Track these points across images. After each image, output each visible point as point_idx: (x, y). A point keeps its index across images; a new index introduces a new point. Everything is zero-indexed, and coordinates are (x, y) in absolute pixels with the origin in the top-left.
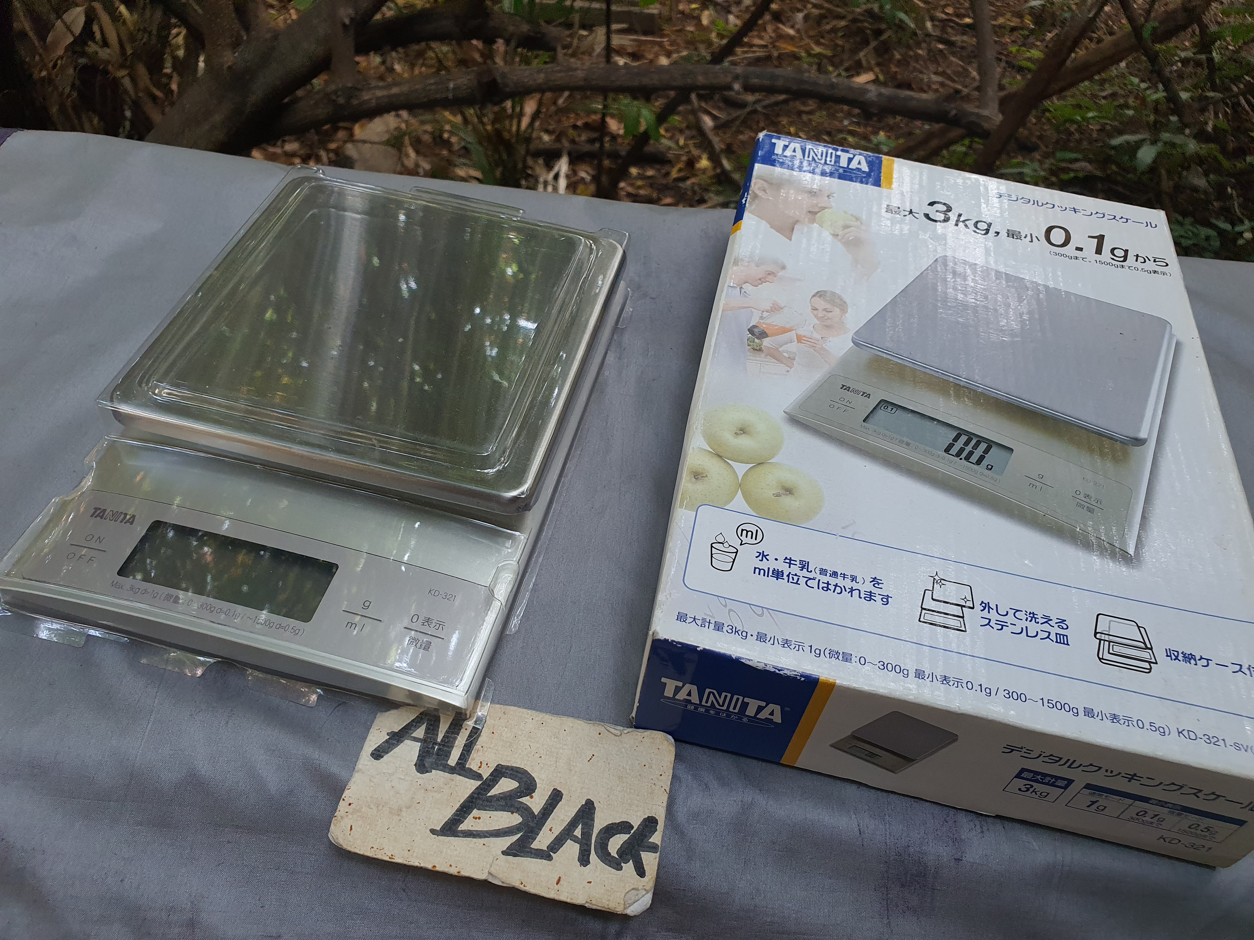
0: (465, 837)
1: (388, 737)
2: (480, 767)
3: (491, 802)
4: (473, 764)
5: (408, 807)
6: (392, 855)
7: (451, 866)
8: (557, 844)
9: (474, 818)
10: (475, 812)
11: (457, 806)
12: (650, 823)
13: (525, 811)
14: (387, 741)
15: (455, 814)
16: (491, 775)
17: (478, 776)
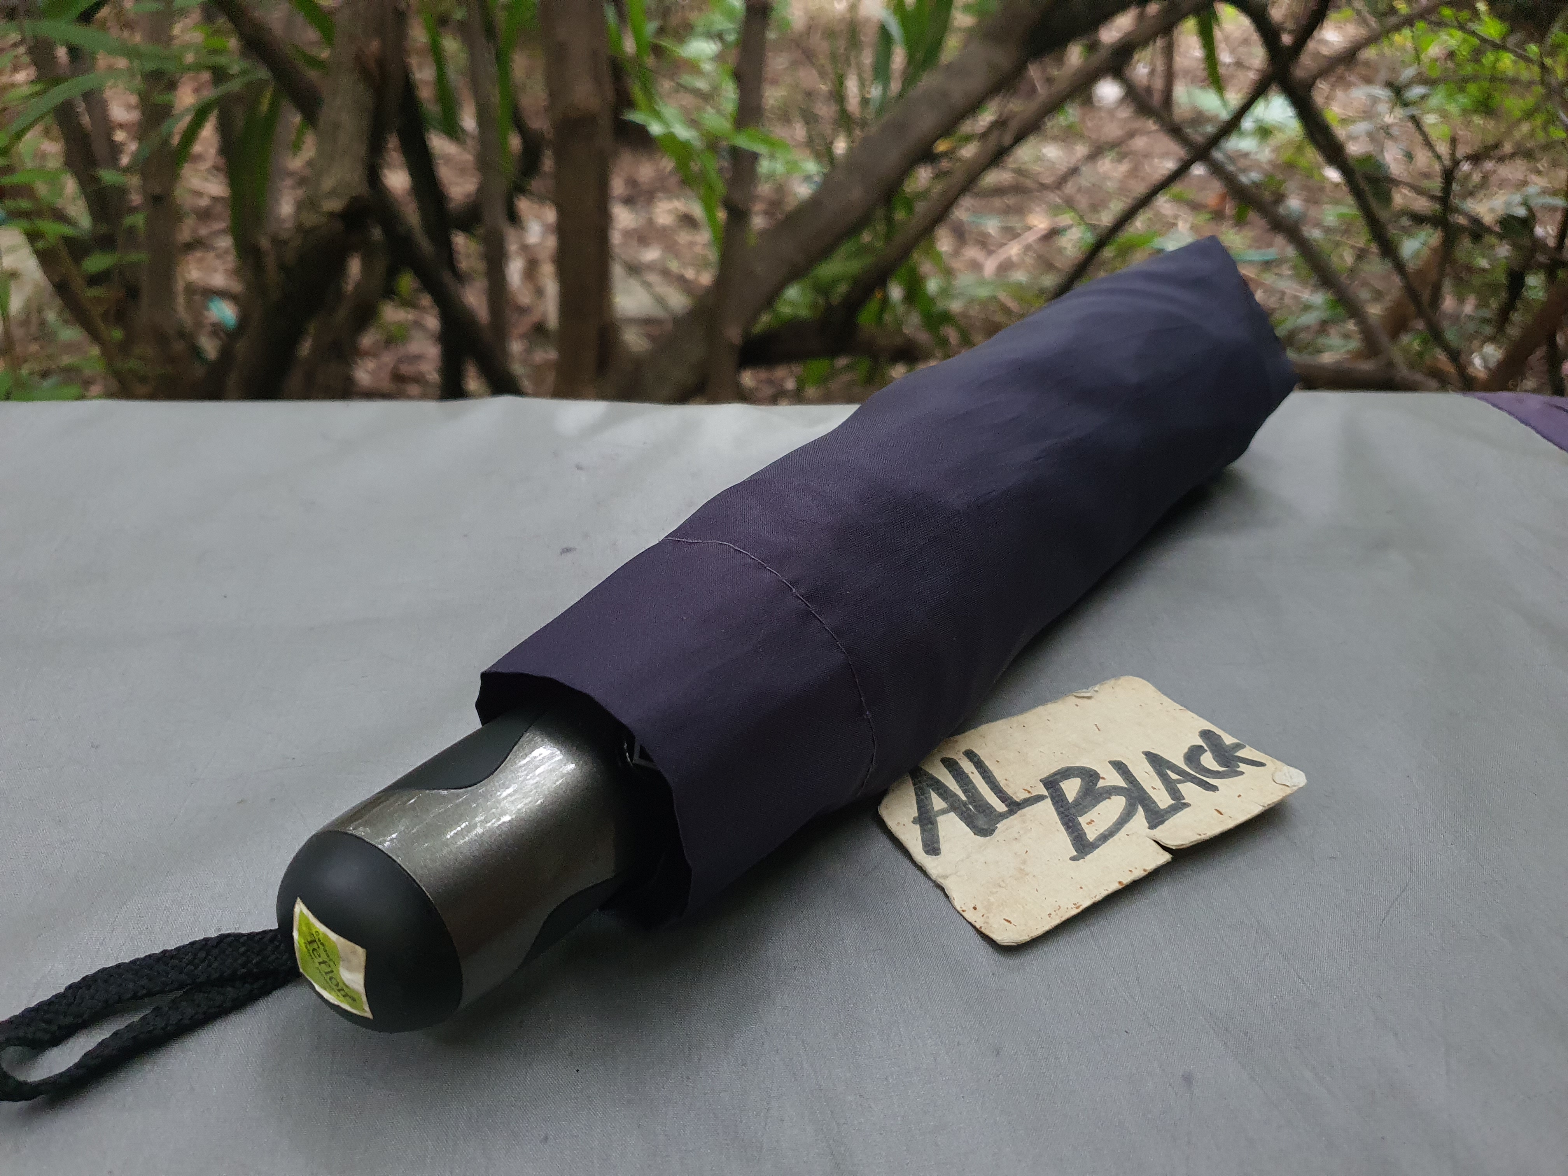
0: (1104, 842)
1: (918, 826)
2: (1029, 792)
3: (1080, 804)
4: (1019, 796)
5: (1024, 862)
6: (1075, 904)
7: (1130, 871)
8: (1175, 794)
9: (1087, 824)
10: (1083, 820)
11: (1062, 828)
12: (1206, 735)
13: (1113, 791)
14: (923, 831)
15: (1070, 834)
16: (1047, 789)
17: (1040, 798)
